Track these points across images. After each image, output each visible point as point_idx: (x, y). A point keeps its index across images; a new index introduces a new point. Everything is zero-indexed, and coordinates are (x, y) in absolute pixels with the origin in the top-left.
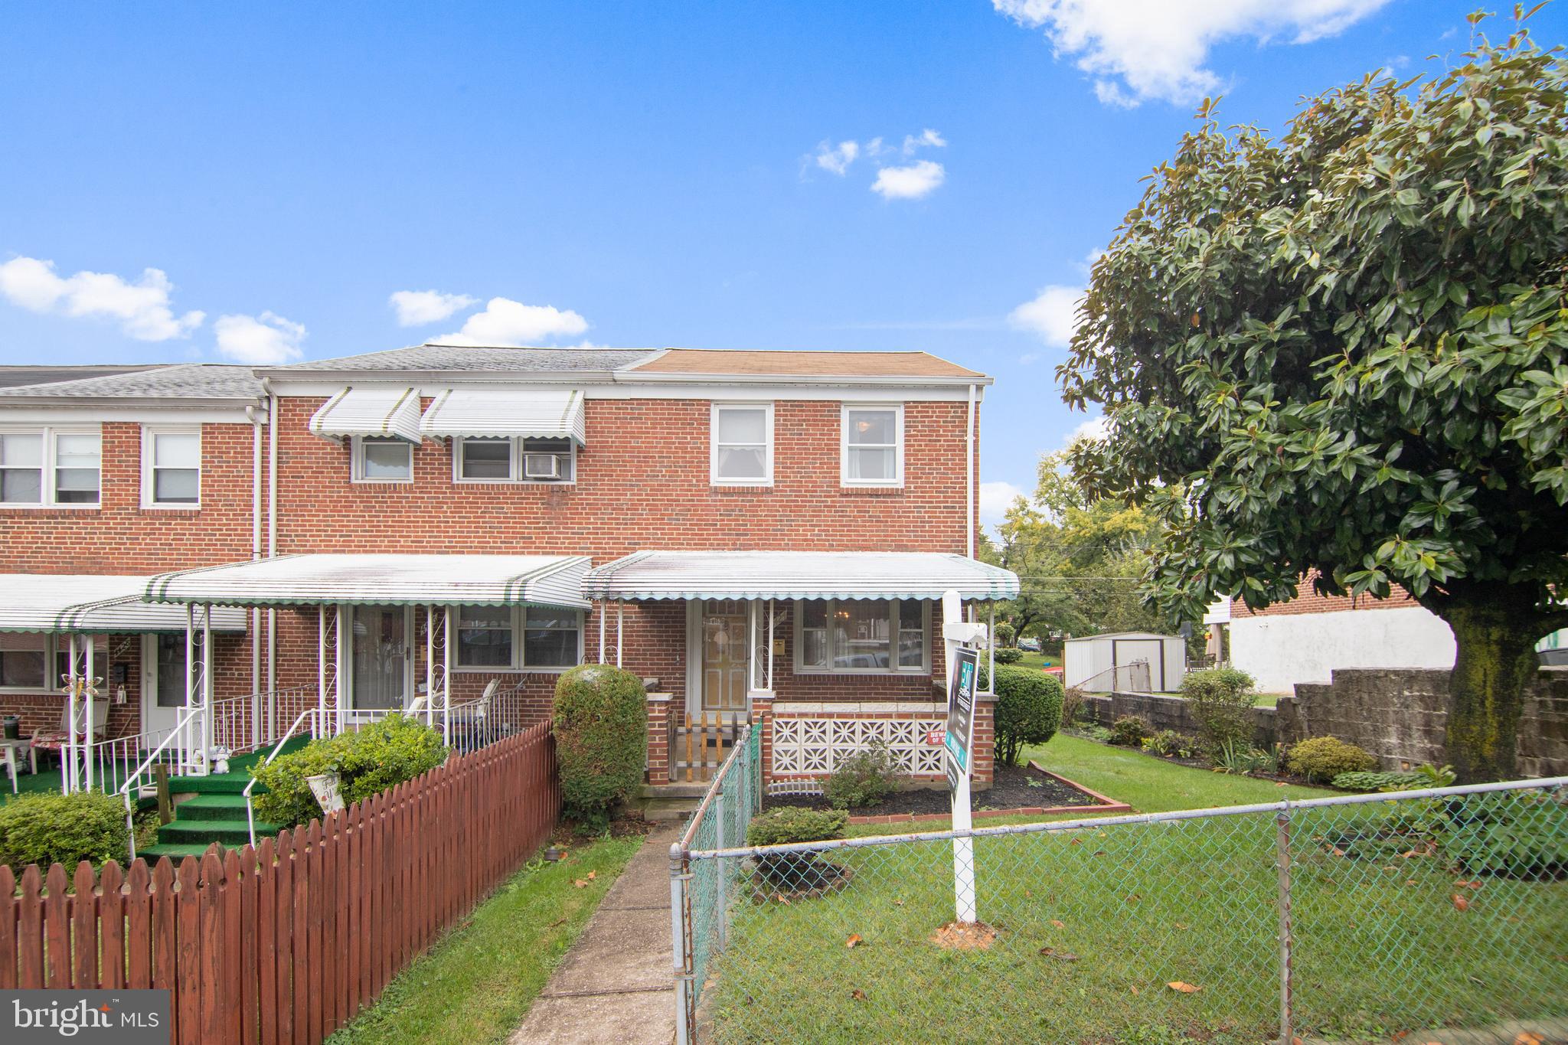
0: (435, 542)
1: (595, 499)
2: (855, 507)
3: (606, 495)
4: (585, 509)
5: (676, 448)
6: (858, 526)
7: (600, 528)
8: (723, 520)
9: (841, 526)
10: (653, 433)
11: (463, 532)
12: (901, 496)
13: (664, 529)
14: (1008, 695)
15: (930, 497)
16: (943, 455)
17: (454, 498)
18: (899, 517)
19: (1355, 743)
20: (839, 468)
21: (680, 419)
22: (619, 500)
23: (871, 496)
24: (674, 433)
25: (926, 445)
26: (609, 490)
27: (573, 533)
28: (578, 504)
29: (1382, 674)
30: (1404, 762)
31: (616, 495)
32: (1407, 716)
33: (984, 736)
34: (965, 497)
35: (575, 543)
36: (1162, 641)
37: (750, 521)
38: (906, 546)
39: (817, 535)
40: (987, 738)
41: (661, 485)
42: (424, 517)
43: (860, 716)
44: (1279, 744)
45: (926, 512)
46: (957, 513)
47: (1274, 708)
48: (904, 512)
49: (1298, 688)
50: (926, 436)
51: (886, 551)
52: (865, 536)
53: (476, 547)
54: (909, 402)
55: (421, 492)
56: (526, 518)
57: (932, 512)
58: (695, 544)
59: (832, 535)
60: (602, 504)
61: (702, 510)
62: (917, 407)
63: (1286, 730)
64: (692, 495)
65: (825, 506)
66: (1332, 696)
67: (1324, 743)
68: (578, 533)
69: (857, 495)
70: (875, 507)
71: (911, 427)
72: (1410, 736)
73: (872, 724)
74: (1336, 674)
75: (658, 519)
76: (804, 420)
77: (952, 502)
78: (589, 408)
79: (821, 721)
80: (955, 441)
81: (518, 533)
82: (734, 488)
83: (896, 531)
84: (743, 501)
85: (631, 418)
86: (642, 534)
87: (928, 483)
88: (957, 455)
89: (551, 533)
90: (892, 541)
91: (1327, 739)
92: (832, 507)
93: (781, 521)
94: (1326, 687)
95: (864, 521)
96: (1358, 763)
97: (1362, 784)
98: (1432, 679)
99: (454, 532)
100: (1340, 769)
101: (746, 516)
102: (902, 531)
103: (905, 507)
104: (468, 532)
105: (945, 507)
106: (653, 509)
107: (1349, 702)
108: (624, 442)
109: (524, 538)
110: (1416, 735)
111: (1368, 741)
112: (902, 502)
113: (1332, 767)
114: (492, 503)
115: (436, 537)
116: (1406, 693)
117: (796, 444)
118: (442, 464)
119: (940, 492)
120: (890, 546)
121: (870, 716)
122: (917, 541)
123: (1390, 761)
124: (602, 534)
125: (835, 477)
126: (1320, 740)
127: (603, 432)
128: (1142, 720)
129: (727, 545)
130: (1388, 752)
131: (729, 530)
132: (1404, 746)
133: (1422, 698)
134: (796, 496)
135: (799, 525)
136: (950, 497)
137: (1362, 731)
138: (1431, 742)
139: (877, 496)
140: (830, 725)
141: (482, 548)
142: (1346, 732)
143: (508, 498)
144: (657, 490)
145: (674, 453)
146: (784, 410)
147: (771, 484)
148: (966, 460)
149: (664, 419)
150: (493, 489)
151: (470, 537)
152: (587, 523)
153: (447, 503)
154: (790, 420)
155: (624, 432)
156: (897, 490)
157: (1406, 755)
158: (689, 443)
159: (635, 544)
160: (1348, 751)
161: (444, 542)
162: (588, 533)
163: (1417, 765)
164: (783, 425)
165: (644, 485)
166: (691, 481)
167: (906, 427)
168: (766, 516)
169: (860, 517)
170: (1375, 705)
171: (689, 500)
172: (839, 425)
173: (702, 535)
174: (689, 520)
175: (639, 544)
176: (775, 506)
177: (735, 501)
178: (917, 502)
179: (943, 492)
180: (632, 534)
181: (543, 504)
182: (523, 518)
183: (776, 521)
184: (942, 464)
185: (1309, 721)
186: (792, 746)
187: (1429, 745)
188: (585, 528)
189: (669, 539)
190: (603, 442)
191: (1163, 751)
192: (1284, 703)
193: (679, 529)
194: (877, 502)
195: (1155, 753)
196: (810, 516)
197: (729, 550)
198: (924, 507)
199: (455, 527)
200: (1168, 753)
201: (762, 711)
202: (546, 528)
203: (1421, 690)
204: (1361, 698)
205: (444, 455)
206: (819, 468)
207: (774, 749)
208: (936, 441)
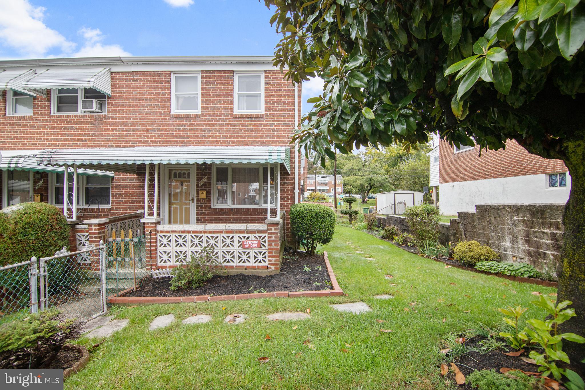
0: (42, 144)
1: (116, 122)
2: (240, 124)
3: (121, 119)
4: (111, 126)
5: (154, 95)
6: (242, 133)
7: (118, 136)
8: (176, 131)
9: (233, 133)
10: (143, 88)
11: (55, 139)
12: (263, 118)
13: (148, 136)
14: (303, 219)
15: (277, 118)
16: (283, 97)
17: (51, 122)
18: (262, 129)
19: (488, 244)
20: (233, 104)
21: (156, 81)
22: (127, 122)
23: (248, 118)
24: (153, 88)
25: (275, 92)
26: (122, 117)
27: (105, 139)
28: (107, 124)
29: (502, 207)
30: (513, 256)
31: (126, 119)
32: (515, 231)
33: (273, 244)
34: (294, 118)
35: (107, 144)
36: (413, 194)
37: (190, 131)
38: (265, 143)
39: (222, 138)
40: (275, 245)
41: (147, 114)
42: (37, 132)
43: (205, 232)
44: (450, 242)
45: (275, 126)
46: (290, 126)
47: (449, 224)
48: (264, 126)
49: (460, 214)
50: (275, 87)
51: (256, 146)
52: (245, 138)
53: (61, 146)
54: (266, 71)
55: (36, 120)
56: (84, 131)
57: (278, 126)
58: (163, 143)
59: (229, 138)
60: (119, 124)
61: (167, 126)
62: (270, 73)
63: (454, 235)
64: (162, 119)
65: (226, 124)
66: (476, 219)
67: (471, 244)
68: (108, 139)
69: (241, 118)
70: (250, 124)
71: (267, 83)
72: (517, 242)
73: (212, 237)
74: (478, 207)
75: (145, 131)
76: (215, 81)
77: (288, 121)
78: (113, 77)
79: (184, 235)
80: (289, 90)
81: (80, 139)
82: (181, 115)
83: (260, 136)
84: (186, 121)
85: (133, 81)
86: (138, 138)
87: (276, 111)
88: (290, 97)
89: (95, 139)
90: (258, 141)
91: (473, 242)
92: (229, 124)
93: (205, 131)
94: (473, 214)
95: (244, 131)
96: (489, 257)
97: (491, 269)
98: (530, 210)
99: (51, 139)
100: (479, 259)
101: (187, 129)
102: (263, 136)
103: (265, 124)
104: (57, 139)
105: (284, 124)
106: (143, 126)
107: (484, 222)
108: (129, 93)
109: (82, 141)
110: (520, 242)
111: (494, 243)
112: (263, 121)
113: (474, 258)
114: (68, 124)
115: (43, 141)
116: (515, 218)
117: (212, 93)
118: (46, 106)
119: (282, 116)
120: (258, 143)
121: (210, 232)
122: (271, 141)
123: (506, 255)
124: (119, 139)
125: (231, 109)
126: (469, 243)
127: (120, 88)
128: (395, 228)
129: (179, 143)
130: (505, 250)
131: (180, 136)
132: (514, 248)
133: (524, 221)
134: (212, 119)
135: (213, 133)
136: (286, 118)
137: (491, 238)
138: (529, 247)
139: (251, 118)
140: (188, 237)
141: (63, 146)
142: (483, 238)
143: (75, 122)
144: (145, 117)
145: (153, 98)
146: (206, 76)
147: (200, 113)
148: (294, 99)
149: (148, 81)
150: (68, 117)
151: (58, 141)
152: (112, 134)
153: (47, 125)
154: (208, 81)
155: (129, 88)
156: (261, 115)
157: (515, 252)
158: (160, 93)
159: (135, 143)
160: (483, 249)
161: (46, 144)
162: (112, 139)
163: (521, 259)
164: (205, 83)
165: (139, 114)
166: (161, 112)
167: (265, 83)
168: (197, 129)
169: (243, 129)
170: (498, 224)
171: (160, 121)
172: (233, 83)
173: (166, 138)
174: (160, 131)
175: (136, 143)
176: (201, 124)
177: (182, 121)
178: (271, 121)
179: (283, 116)
180: (133, 139)
181: (91, 124)
182: (82, 131)
183: (202, 131)
184: (283, 102)
185: (465, 231)
186: (168, 249)
187: (528, 248)
188: (111, 136)
189: (151, 141)
190: (119, 93)
191: (401, 243)
192: (453, 222)
193: (155, 136)
194: (251, 121)
195: (398, 244)
196: (218, 129)
197: (180, 146)
198: (274, 124)
199: (51, 136)
200: (403, 244)
201: (150, 229)
202: (93, 136)
203: (524, 217)
204: (490, 220)
205: (47, 101)
206: (223, 104)
207: (158, 251)
208: (280, 90)
